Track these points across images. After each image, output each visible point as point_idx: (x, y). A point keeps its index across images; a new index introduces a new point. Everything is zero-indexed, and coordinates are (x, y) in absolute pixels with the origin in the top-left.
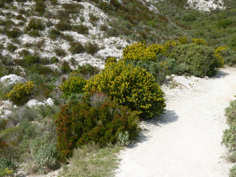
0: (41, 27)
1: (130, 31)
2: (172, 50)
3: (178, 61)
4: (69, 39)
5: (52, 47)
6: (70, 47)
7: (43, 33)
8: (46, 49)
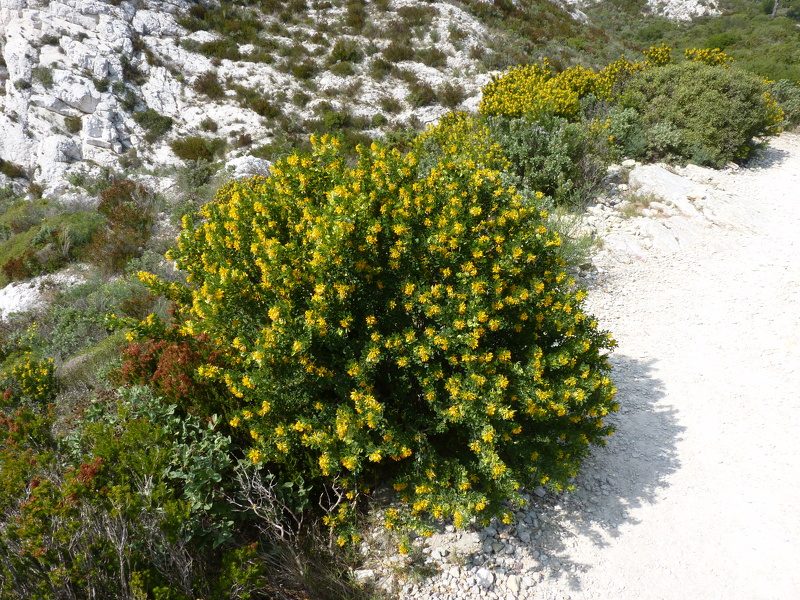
0: (356, 57)
1: (529, 57)
2: (627, 84)
3: (646, 116)
4: (409, 77)
5: (375, 95)
6: (409, 93)
7: (359, 67)
8: (363, 99)
